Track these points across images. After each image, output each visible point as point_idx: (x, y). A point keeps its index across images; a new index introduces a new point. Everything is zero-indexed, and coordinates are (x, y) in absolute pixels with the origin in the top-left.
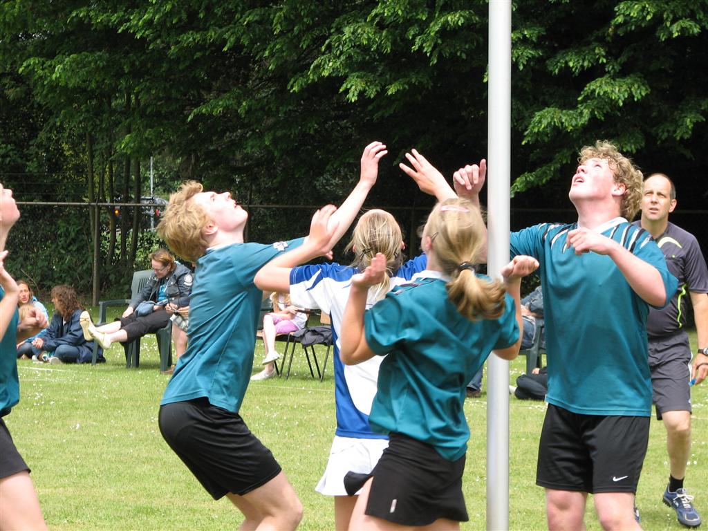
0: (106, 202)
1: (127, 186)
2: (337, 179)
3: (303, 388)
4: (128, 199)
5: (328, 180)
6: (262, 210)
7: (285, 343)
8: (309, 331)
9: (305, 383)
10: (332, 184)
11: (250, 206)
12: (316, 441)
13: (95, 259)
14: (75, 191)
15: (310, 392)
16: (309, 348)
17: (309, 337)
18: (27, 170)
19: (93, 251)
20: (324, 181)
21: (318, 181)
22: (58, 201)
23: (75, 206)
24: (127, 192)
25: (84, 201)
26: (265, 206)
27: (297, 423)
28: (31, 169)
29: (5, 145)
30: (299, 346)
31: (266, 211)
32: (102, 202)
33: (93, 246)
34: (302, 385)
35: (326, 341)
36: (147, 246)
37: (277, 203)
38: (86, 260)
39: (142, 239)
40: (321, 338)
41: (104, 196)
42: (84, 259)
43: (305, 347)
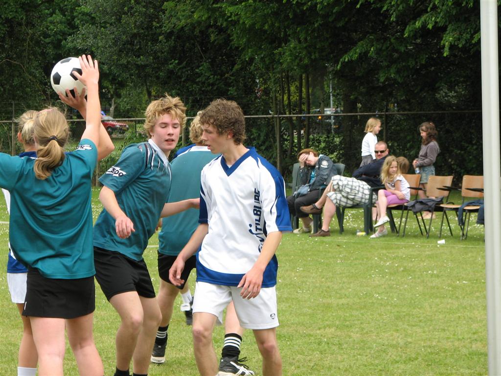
0: (285, 114)
1: (301, 102)
2: (453, 92)
3: (413, 243)
4: (301, 112)
5: (446, 93)
6: (398, 115)
7: (400, 212)
8: (417, 202)
9: (415, 240)
10: (449, 96)
11: (387, 113)
12: (412, 282)
13: (278, 155)
14: (264, 107)
15: (417, 246)
16: (418, 214)
17: (418, 206)
18: (229, 93)
19: (277, 149)
20: (444, 94)
21: (439, 93)
22: (252, 115)
23: (264, 118)
24: (301, 107)
25: (270, 114)
26: (402, 113)
27: (402, 269)
28: (232, 92)
29: (213, 76)
30: (411, 213)
31: (400, 116)
32: (282, 114)
33: (277, 145)
34: (412, 242)
35: (430, 209)
36: (317, 144)
37: (409, 110)
38: (272, 155)
39: (313, 140)
40: (427, 208)
41: (284, 110)
42: (270, 155)
43: (415, 213)
